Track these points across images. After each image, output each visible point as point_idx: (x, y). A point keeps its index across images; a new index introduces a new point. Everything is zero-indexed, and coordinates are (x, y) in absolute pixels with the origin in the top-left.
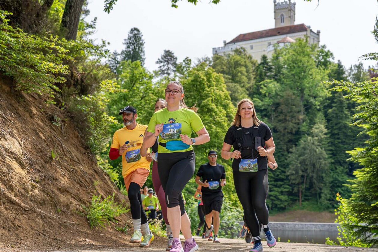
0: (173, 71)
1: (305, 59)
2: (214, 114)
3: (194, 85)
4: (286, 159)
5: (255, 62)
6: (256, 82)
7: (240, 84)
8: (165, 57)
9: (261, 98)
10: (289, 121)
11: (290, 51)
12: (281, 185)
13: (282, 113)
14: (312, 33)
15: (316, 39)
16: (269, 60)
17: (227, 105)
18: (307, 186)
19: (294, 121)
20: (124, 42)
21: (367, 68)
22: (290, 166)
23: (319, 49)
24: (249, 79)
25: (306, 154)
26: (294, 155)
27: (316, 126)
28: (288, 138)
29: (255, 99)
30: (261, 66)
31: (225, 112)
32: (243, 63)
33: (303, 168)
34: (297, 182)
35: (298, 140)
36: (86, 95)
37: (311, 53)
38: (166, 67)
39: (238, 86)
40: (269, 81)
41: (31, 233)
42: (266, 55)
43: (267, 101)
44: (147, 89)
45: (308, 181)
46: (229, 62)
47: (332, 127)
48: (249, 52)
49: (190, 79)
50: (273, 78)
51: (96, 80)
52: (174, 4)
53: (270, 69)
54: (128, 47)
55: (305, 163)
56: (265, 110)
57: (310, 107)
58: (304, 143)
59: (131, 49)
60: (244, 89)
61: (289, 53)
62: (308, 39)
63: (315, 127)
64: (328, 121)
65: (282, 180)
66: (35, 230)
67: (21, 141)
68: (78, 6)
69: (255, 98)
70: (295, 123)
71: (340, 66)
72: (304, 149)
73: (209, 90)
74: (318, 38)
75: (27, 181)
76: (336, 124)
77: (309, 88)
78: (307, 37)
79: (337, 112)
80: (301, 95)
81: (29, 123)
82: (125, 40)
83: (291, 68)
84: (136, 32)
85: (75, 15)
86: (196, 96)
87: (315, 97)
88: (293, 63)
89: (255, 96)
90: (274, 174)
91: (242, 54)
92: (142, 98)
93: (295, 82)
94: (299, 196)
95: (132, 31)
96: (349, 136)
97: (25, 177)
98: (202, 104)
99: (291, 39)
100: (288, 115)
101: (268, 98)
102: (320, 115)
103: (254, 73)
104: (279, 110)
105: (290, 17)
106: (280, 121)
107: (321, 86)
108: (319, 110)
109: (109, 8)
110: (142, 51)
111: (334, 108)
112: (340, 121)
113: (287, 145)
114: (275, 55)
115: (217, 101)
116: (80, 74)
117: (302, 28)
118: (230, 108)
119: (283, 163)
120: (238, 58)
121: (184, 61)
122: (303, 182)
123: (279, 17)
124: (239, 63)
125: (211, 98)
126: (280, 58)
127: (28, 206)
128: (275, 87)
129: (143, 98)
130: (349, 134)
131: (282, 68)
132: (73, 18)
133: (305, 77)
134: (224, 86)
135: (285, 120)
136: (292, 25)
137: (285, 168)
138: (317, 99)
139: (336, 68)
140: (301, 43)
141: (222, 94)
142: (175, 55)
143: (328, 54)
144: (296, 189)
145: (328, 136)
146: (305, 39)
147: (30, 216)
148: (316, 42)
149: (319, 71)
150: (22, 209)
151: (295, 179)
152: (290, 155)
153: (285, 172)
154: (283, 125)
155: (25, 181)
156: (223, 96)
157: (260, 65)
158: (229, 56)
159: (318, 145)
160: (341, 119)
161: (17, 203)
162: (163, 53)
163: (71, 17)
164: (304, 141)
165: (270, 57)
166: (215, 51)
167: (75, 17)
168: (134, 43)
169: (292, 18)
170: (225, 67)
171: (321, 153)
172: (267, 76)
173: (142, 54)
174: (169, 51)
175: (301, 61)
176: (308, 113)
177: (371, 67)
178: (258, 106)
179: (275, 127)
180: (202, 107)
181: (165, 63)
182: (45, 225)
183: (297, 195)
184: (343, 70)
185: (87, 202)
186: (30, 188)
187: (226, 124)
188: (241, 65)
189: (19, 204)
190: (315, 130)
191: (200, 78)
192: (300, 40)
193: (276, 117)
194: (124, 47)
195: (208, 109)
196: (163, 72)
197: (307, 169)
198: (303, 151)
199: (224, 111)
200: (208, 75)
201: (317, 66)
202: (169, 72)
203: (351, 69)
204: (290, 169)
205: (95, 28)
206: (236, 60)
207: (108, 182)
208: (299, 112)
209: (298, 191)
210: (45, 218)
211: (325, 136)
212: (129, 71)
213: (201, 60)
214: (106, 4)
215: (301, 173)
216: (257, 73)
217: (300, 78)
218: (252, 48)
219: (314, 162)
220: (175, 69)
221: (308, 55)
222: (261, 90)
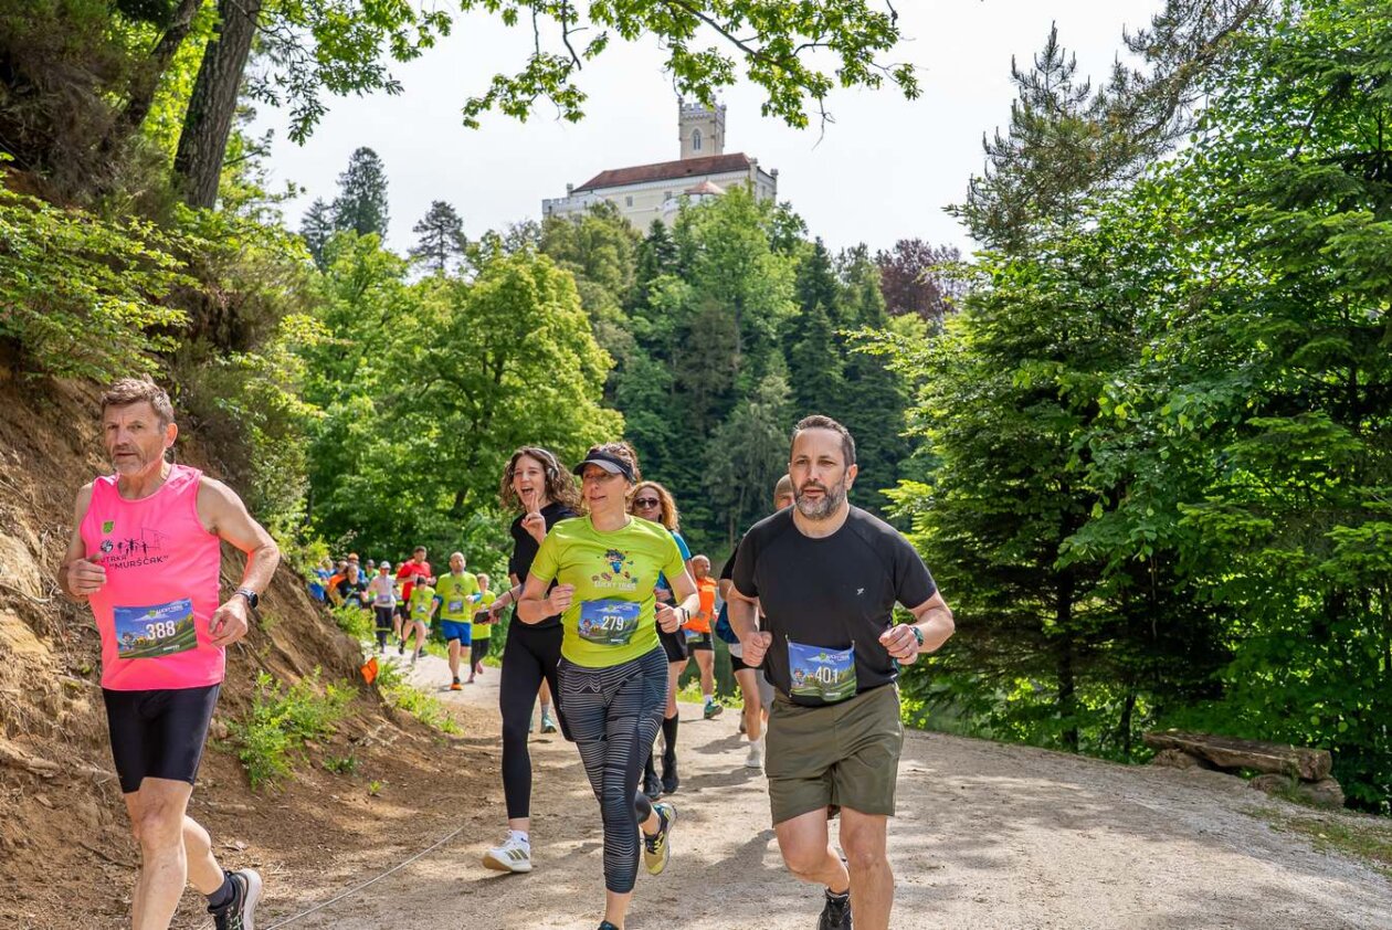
0: (454, 249)
1: (746, 233)
2: (553, 365)
3: (505, 296)
4: (703, 451)
5: (637, 233)
6: (639, 280)
7: (604, 283)
8: (435, 217)
9: (651, 317)
10: (710, 368)
11: (715, 213)
12: (691, 507)
13: (695, 349)
14: (760, 175)
15: (768, 188)
16: (668, 232)
17: (584, 343)
18: (748, 509)
19: (720, 368)
20: (339, 179)
21: (875, 255)
22: (712, 467)
23: (775, 211)
24: (625, 273)
25: (745, 440)
26: (720, 441)
27: (768, 380)
28: (707, 404)
29: (636, 318)
30: (650, 246)
31: (579, 360)
32: (610, 237)
33: (738, 471)
34: (724, 501)
35: (728, 409)
36: (243, 350)
37: (760, 220)
38: (437, 240)
39: (600, 288)
40: (667, 278)
41: (59, 859)
42: (662, 220)
43: (663, 322)
44: (396, 301)
45: (749, 497)
46: (579, 234)
47: (803, 382)
48: (625, 212)
49: (498, 281)
50: (678, 271)
51: (271, 313)
52: (470, 118)
53: (669, 252)
54: (350, 192)
55: (743, 458)
56: (658, 342)
57: (757, 339)
58: (742, 416)
59: (355, 197)
60: (613, 295)
61: (711, 217)
62: (753, 189)
63: (765, 381)
64: (794, 367)
65: (693, 496)
66: (72, 845)
67: (40, 539)
68: (220, 117)
69: (637, 314)
70: (723, 373)
71: (819, 249)
72: (742, 428)
73: (541, 308)
74: (774, 187)
75: (51, 679)
76: (810, 376)
77: (755, 294)
78: (750, 183)
79: (813, 350)
80: (736, 311)
81: (69, 474)
82: (342, 175)
83: (715, 252)
84: (367, 158)
85: (213, 140)
86: (511, 322)
87: (766, 317)
88: (721, 240)
89: (637, 310)
90: (676, 484)
91: (610, 217)
92: (383, 322)
93: (724, 283)
94: (728, 532)
95: (359, 154)
96: (839, 402)
97: (47, 665)
98: (526, 341)
99: (716, 185)
100: (710, 354)
101: (665, 316)
102: (776, 355)
103: (635, 260)
104: (690, 344)
105: (713, 137)
106: (691, 367)
107: (779, 292)
108: (773, 344)
109: (302, 130)
110: (381, 201)
111: (805, 341)
112: (819, 369)
113: (706, 421)
114: (682, 222)
115: (560, 335)
116: (227, 294)
117: (738, 163)
118: (589, 349)
119: (695, 460)
120: (599, 224)
121: (483, 239)
122: (735, 502)
123: (689, 136)
124: (603, 235)
125: (546, 328)
126: (692, 227)
127: (51, 763)
128: (681, 292)
129: (384, 320)
130: (836, 397)
131: (696, 249)
132: (207, 148)
133: (744, 272)
134: (575, 298)
135: (701, 366)
136: (718, 154)
137: (700, 470)
138: (770, 320)
139: (810, 253)
140: (738, 197)
141: (572, 318)
142: (458, 214)
143: (795, 223)
144: (722, 517)
145: (794, 401)
146: (746, 187)
147: (60, 794)
148: (768, 196)
149: (777, 259)
150: (31, 778)
151: (721, 495)
152: (710, 442)
153: (699, 479)
154: (697, 375)
155: (45, 681)
156: (574, 324)
157: (648, 241)
158: (578, 219)
159: (772, 422)
160: (821, 364)
161: (14, 760)
162: (430, 208)
163: (203, 144)
164: (743, 413)
165: (670, 224)
166: (549, 207)
167: (213, 145)
168: (364, 184)
169: (717, 138)
170: (571, 246)
171: (777, 439)
172: (665, 268)
173: (383, 208)
174: (443, 204)
175: (739, 237)
176: (751, 351)
177: (884, 253)
178: (642, 333)
179: (681, 381)
180: (525, 349)
181: (436, 231)
182: (108, 814)
183: (724, 527)
184: (826, 258)
185: (242, 698)
186: (61, 697)
187: (580, 389)
188: (605, 242)
189: (22, 762)
190: (765, 389)
191: (522, 280)
192: (736, 190)
193: (683, 358)
194: (339, 192)
195: (540, 352)
196: (430, 252)
197: (747, 473)
198: (739, 433)
199: (575, 357)
200: (538, 272)
201: (772, 249)
202: (444, 251)
203: (842, 257)
204: (710, 472)
205: (269, 154)
206: (596, 228)
207: (301, 604)
208: (732, 348)
209: (728, 518)
210: (108, 791)
211: (786, 401)
212: (352, 255)
213: (518, 228)
214: (295, 121)
215: (734, 481)
216: (640, 260)
217: (734, 275)
218: (630, 202)
219: (763, 457)
220: (457, 246)
221: (754, 224)
222: (649, 299)
